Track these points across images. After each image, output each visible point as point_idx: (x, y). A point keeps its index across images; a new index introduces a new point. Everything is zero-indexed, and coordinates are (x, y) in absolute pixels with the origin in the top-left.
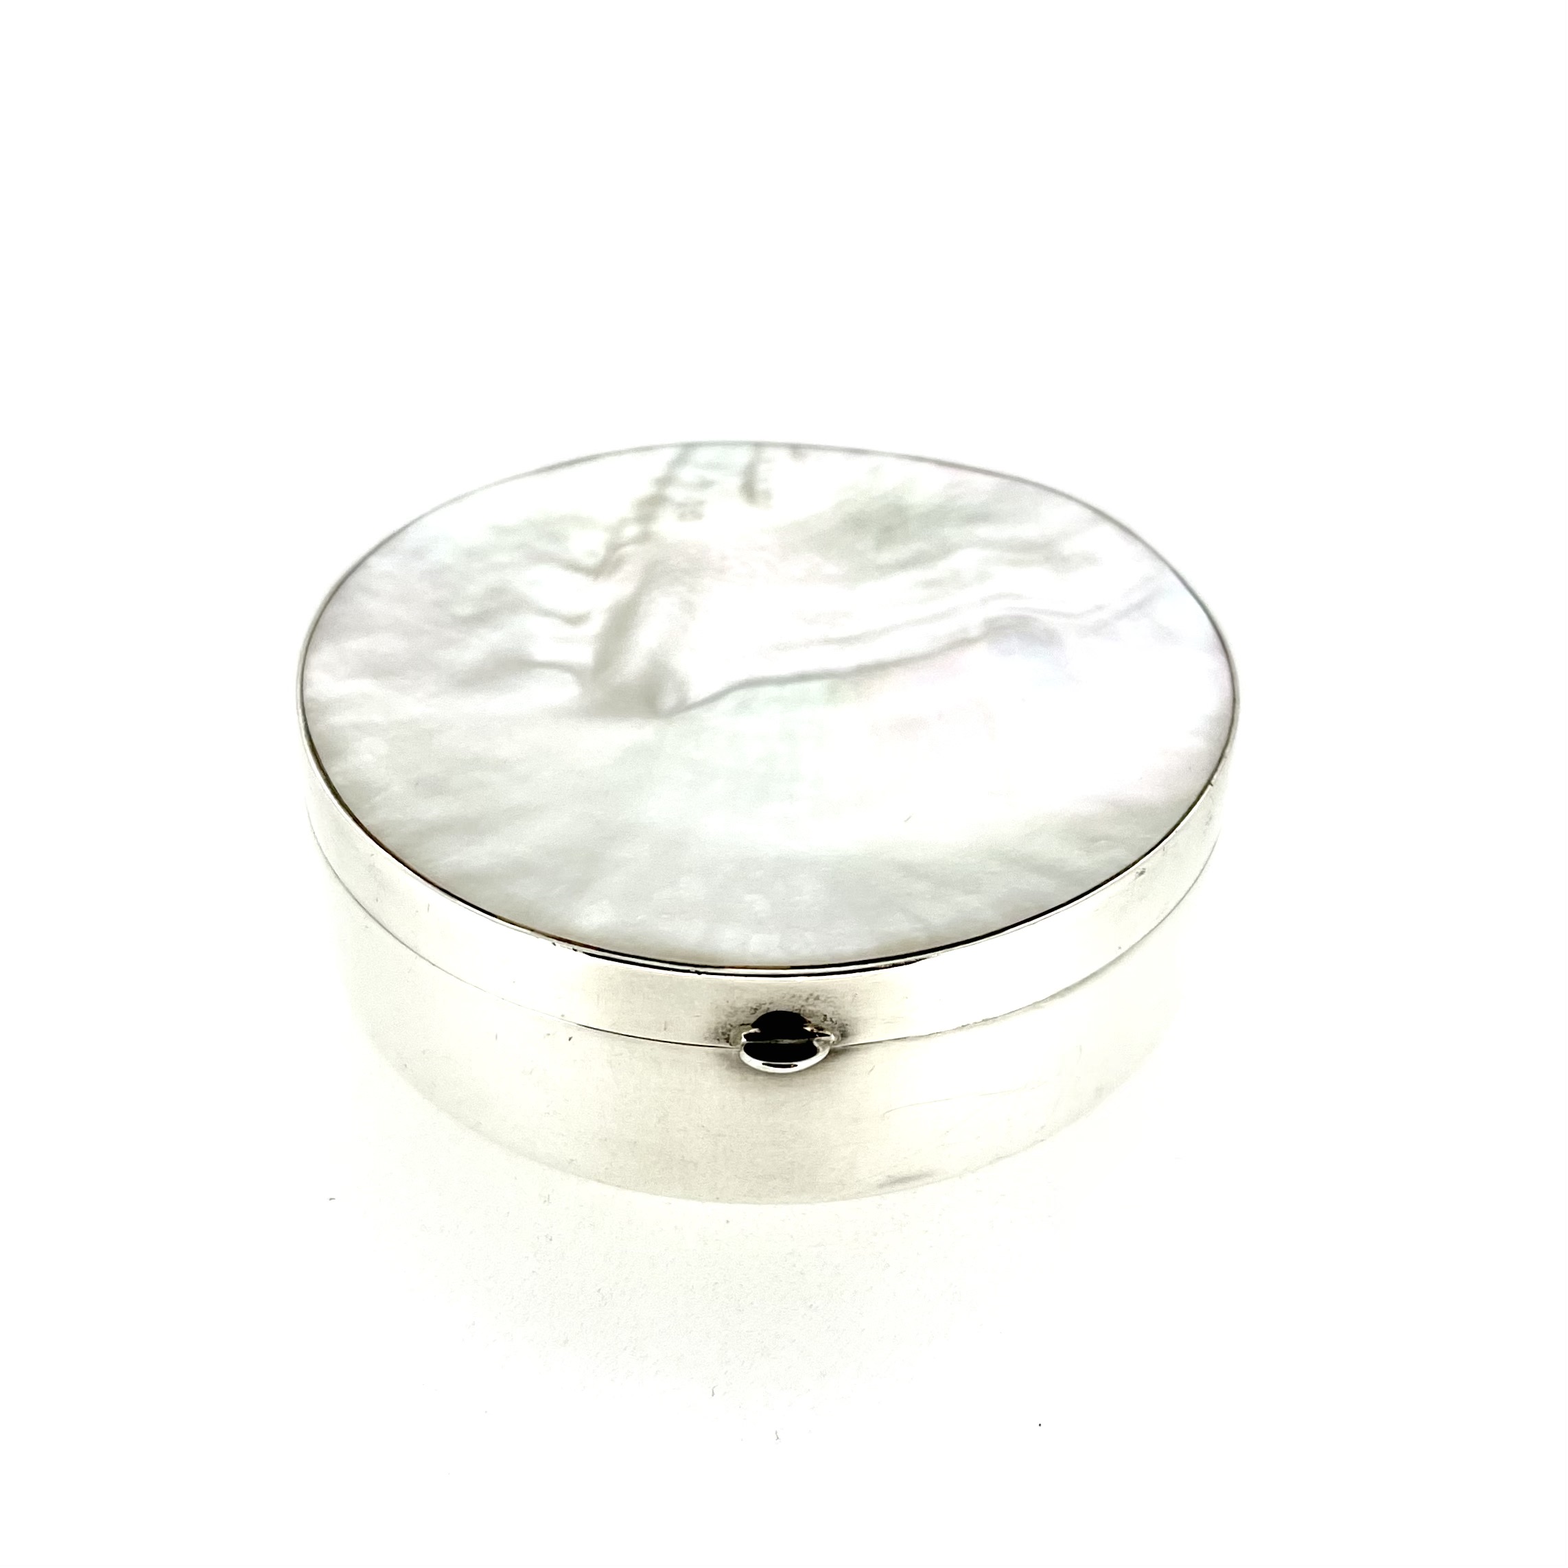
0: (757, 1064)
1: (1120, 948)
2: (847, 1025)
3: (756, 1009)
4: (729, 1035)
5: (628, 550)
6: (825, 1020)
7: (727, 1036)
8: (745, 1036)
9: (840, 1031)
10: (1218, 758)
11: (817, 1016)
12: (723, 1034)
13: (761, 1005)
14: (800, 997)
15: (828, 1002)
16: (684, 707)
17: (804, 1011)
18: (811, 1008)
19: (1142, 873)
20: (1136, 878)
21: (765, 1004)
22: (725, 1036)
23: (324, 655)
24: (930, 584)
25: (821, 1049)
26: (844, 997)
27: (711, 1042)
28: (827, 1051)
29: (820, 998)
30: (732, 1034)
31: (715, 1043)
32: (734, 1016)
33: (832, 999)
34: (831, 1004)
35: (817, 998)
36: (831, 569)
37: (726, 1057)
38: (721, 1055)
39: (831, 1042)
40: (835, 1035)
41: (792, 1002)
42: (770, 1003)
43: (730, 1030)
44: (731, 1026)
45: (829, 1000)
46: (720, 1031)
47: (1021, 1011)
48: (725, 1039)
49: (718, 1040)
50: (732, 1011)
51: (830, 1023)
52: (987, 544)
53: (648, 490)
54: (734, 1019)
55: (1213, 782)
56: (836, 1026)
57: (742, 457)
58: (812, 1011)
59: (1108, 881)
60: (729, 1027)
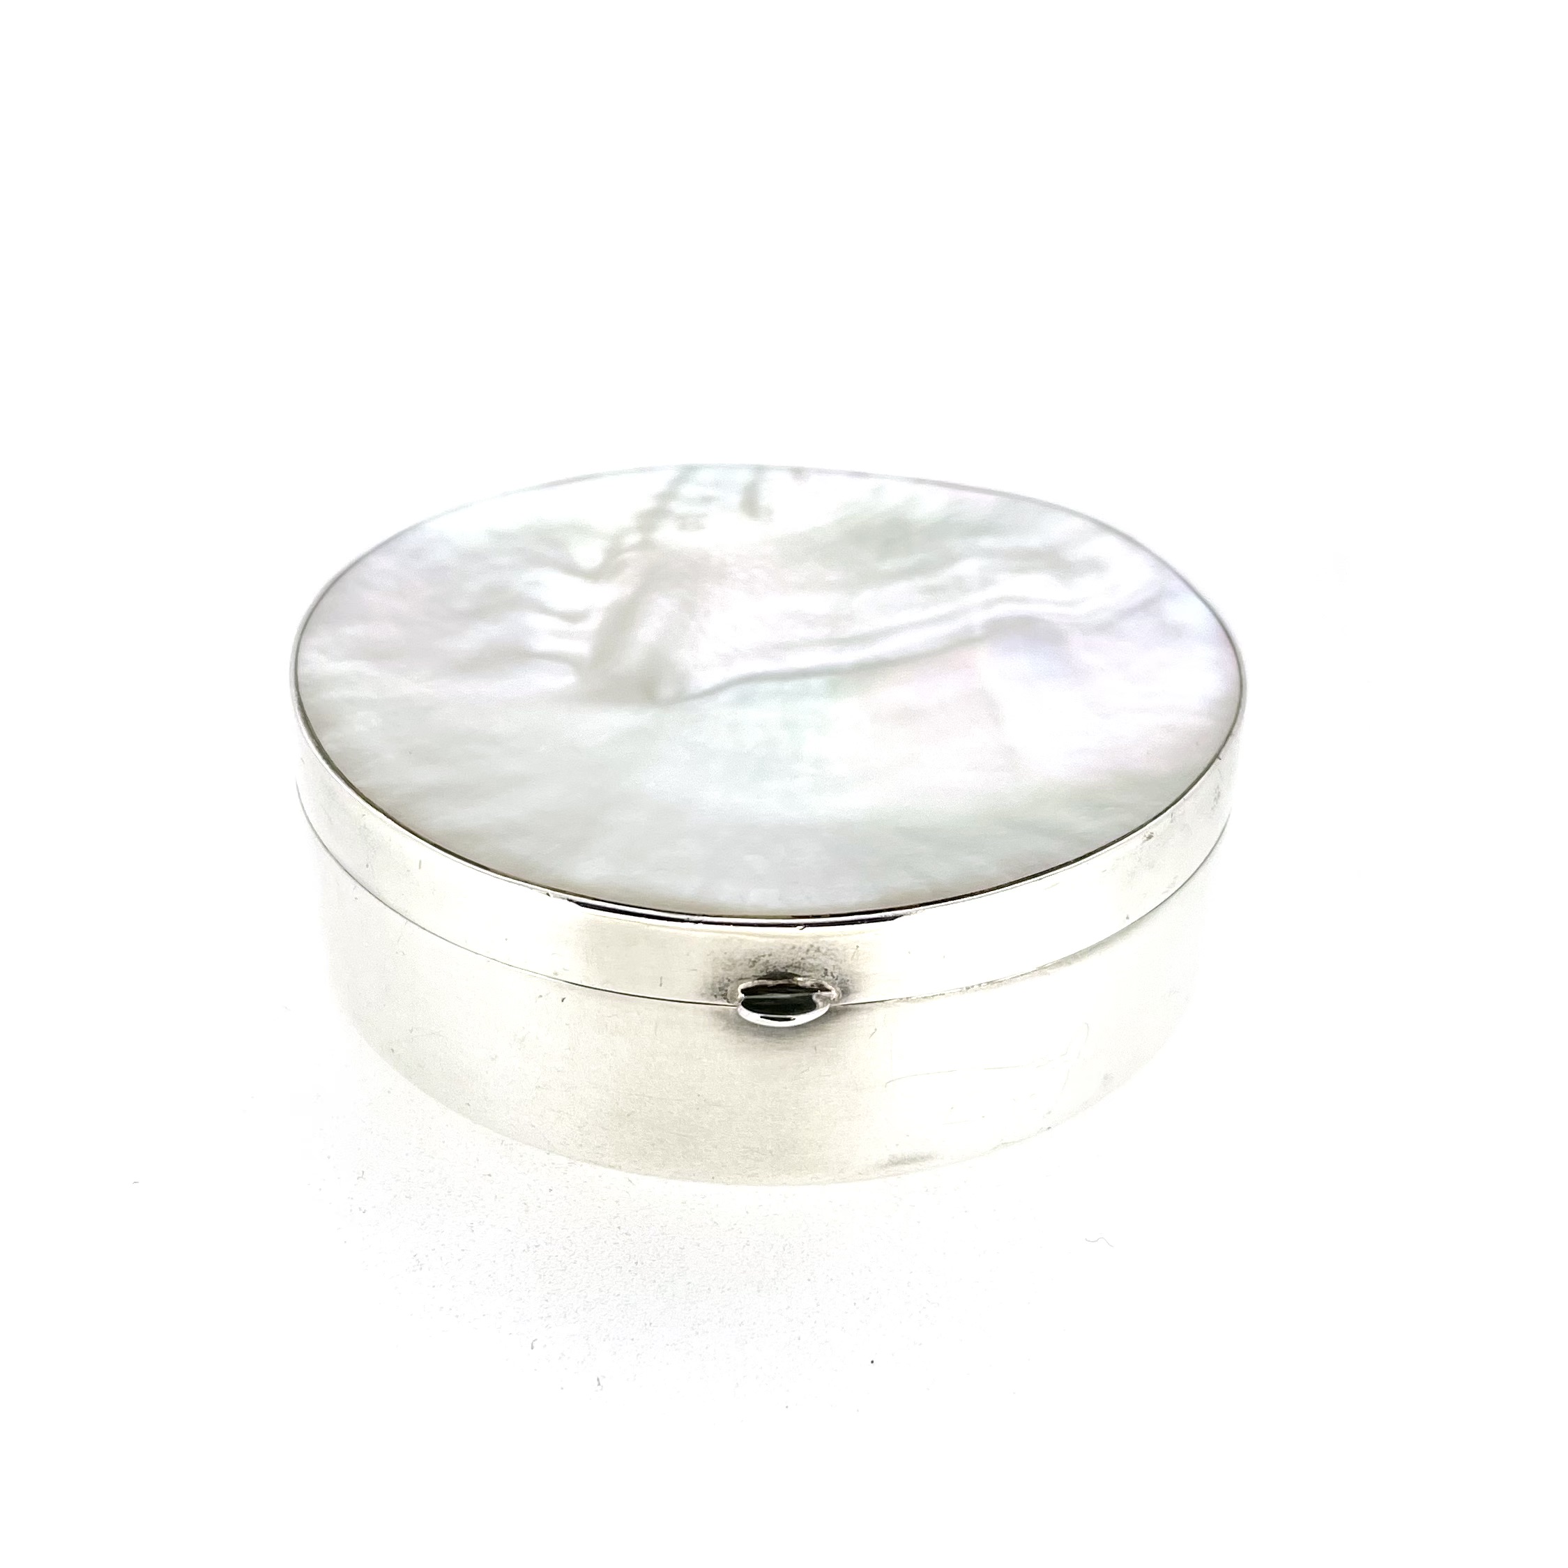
0: (755, 1017)
1: (1128, 918)
2: (848, 981)
3: (754, 962)
4: (727, 991)
5: (627, 555)
6: (826, 974)
7: (724, 992)
8: (743, 991)
9: (841, 987)
10: (1226, 735)
11: (818, 970)
12: (721, 989)
13: (758, 958)
14: (800, 948)
15: (829, 955)
16: (683, 697)
17: (804, 964)
18: (811, 961)
19: (1150, 837)
20: (1144, 841)
21: (764, 956)
22: (722, 992)
23: (319, 638)
24: (932, 590)
25: (820, 1004)
26: (844, 950)
27: (708, 999)
28: (826, 1009)
29: (821, 949)
30: (729, 989)
31: (711, 1000)
32: (731, 970)
33: (833, 952)
34: (832, 957)
35: (818, 950)
36: (832, 576)
37: (723, 1016)
38: (718, 1013)
39: (832, 999)
40: (837, 992)
41: (791, 954)
42: (770, 955)
43: (727, 985)
44: (729, 980)
45: (829, 953)
46: (718, 986)
47: (1028, 975)
48: (722, 995)
49: (716, 996)
50: (730, 964)
51: (831, 978)
52: (990, 553)
53: (648, 504)
54: (732, 973)
55: (1221, 756)
56: (837, 981)
57: (744, 477)
58: (812, 965)
59: (1114, 842)
60: (726, 981)
